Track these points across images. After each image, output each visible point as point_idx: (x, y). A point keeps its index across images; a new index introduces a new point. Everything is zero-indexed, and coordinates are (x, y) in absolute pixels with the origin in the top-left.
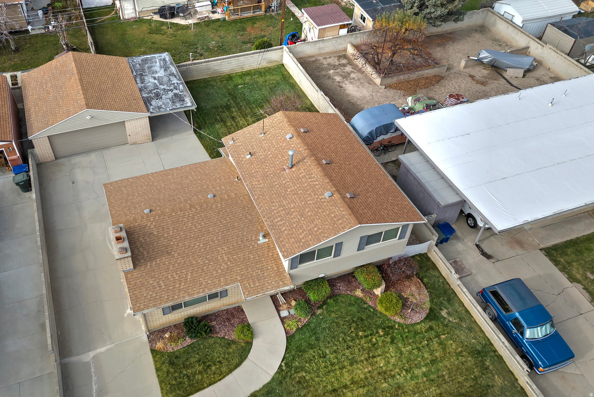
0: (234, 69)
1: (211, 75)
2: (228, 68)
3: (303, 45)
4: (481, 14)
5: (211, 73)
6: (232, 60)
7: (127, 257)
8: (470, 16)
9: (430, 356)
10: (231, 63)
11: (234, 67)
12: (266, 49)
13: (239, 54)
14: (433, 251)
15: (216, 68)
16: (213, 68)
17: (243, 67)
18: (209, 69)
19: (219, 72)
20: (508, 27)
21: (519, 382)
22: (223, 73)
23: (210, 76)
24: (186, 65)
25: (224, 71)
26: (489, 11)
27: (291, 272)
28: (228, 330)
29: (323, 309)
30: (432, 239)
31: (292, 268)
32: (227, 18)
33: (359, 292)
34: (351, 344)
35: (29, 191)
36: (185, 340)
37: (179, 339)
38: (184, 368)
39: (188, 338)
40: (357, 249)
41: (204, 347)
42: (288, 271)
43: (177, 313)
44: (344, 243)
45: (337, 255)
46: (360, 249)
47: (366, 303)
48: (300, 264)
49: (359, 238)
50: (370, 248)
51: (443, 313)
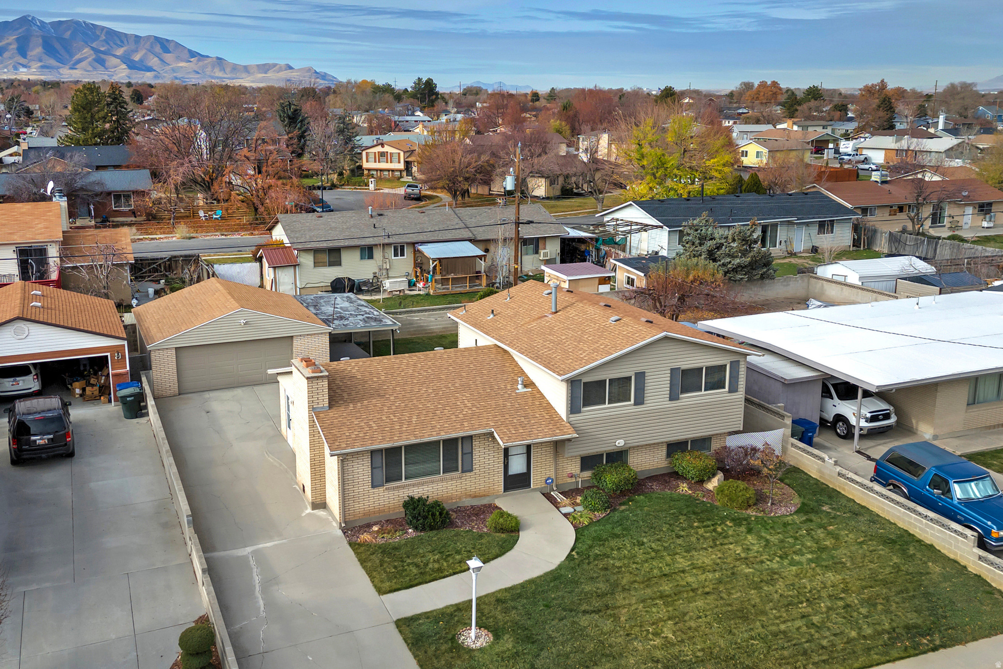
1: (415, 334)
4: (800, 281)
5: (415, 331)
7: (322, 377)
8: (785, 283)
9: (815, 545)
13: (455, 305)
14: (789, 446)
16: (417, 323)
18: (412, 324)
19: (426, 330)
20: (842, 289)
21: (969, 569)
22: (432, 333)
23: (412, 335)
26: (811, 277)
27: (571, 419)
28: (476, 524)
29: (629, 505)
30: (785, 426)
31: (573, 409)
32: (432, 292)
33: (684, 488)
34: (682, 533)
35: (137, 417)
36: (406, 533)
37: (396, 531)
38: (409, 557)
39: (410, 530)
40: (668, 396)
41: (438, 539)
42: (568, 418)
43: (394, 489)
44: (646, 374)
45: (639, 401)
46: (673, 397)
47: (699, 500)
48: (585, 405)
49: (669, 371)
50: (688, 399)
51: (826, 508)
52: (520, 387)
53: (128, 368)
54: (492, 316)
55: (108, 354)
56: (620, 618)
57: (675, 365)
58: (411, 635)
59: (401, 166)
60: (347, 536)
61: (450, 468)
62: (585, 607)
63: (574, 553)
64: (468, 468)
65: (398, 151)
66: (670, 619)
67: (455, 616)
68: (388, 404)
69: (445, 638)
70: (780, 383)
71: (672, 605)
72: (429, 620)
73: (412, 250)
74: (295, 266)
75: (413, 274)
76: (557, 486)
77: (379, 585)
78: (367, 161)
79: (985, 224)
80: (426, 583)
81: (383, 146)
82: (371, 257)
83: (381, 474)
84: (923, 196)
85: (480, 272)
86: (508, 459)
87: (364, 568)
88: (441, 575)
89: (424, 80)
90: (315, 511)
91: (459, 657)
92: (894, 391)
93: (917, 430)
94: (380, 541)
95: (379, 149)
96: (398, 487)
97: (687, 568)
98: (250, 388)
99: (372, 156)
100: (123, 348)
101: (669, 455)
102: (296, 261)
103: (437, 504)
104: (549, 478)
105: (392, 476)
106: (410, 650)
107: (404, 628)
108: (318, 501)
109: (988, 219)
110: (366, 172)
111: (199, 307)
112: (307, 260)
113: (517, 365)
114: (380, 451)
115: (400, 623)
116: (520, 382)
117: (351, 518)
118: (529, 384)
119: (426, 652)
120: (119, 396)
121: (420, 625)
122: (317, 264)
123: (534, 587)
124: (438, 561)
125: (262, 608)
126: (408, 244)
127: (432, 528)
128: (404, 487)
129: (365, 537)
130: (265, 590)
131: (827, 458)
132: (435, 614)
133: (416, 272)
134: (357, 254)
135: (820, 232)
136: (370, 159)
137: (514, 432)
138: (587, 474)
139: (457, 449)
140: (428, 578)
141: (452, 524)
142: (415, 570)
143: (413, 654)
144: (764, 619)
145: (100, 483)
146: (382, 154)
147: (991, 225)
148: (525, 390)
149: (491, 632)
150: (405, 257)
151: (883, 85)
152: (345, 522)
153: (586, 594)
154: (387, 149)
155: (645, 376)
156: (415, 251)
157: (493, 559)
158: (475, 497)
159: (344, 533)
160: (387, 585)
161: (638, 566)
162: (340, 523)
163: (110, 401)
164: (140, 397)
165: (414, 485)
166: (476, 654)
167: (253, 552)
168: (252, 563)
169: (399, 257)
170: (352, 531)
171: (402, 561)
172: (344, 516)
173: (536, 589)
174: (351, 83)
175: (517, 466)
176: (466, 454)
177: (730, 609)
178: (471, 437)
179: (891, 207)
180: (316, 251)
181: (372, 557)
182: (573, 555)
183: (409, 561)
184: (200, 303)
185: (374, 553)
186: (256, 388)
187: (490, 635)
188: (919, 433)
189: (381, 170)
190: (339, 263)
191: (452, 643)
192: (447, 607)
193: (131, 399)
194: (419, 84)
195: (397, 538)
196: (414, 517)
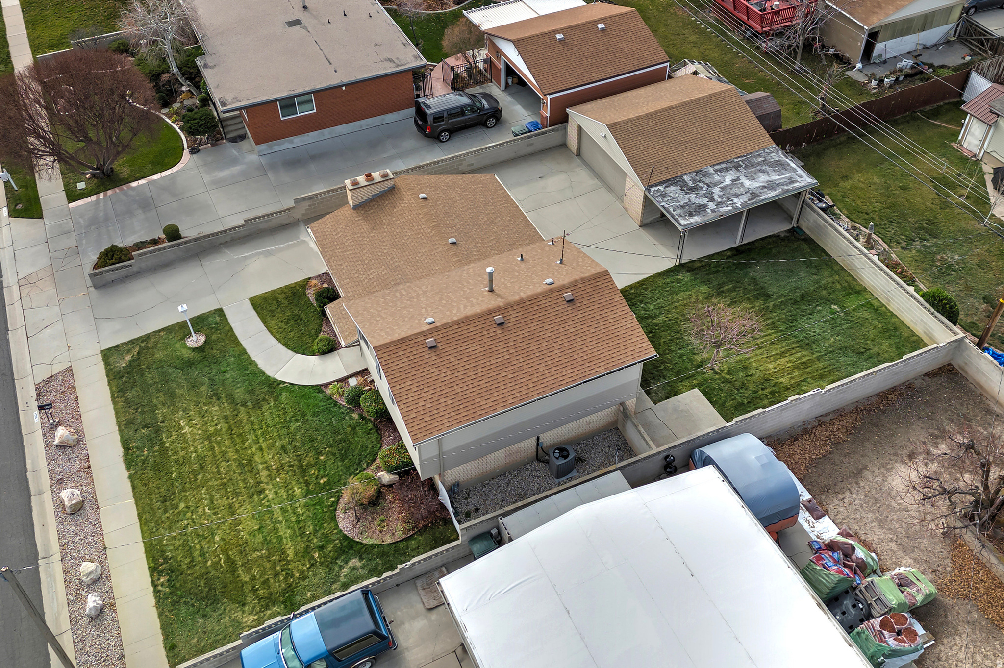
0: (877, 290)
2: (871, 280)
3: (992, 367)
6: (880, 274)
10: (878, 277)
11: (879, 287)
12: (932, 310)
15: (858, 265)
17: (889, 301)
24: (827, 222)
25: (864, 278)
29: (358, 419)
53: (548, 115)
63: (285, 385)
80: (259, 315)
94: (309, 289)
98: (602, 186)
168: (291, 243)
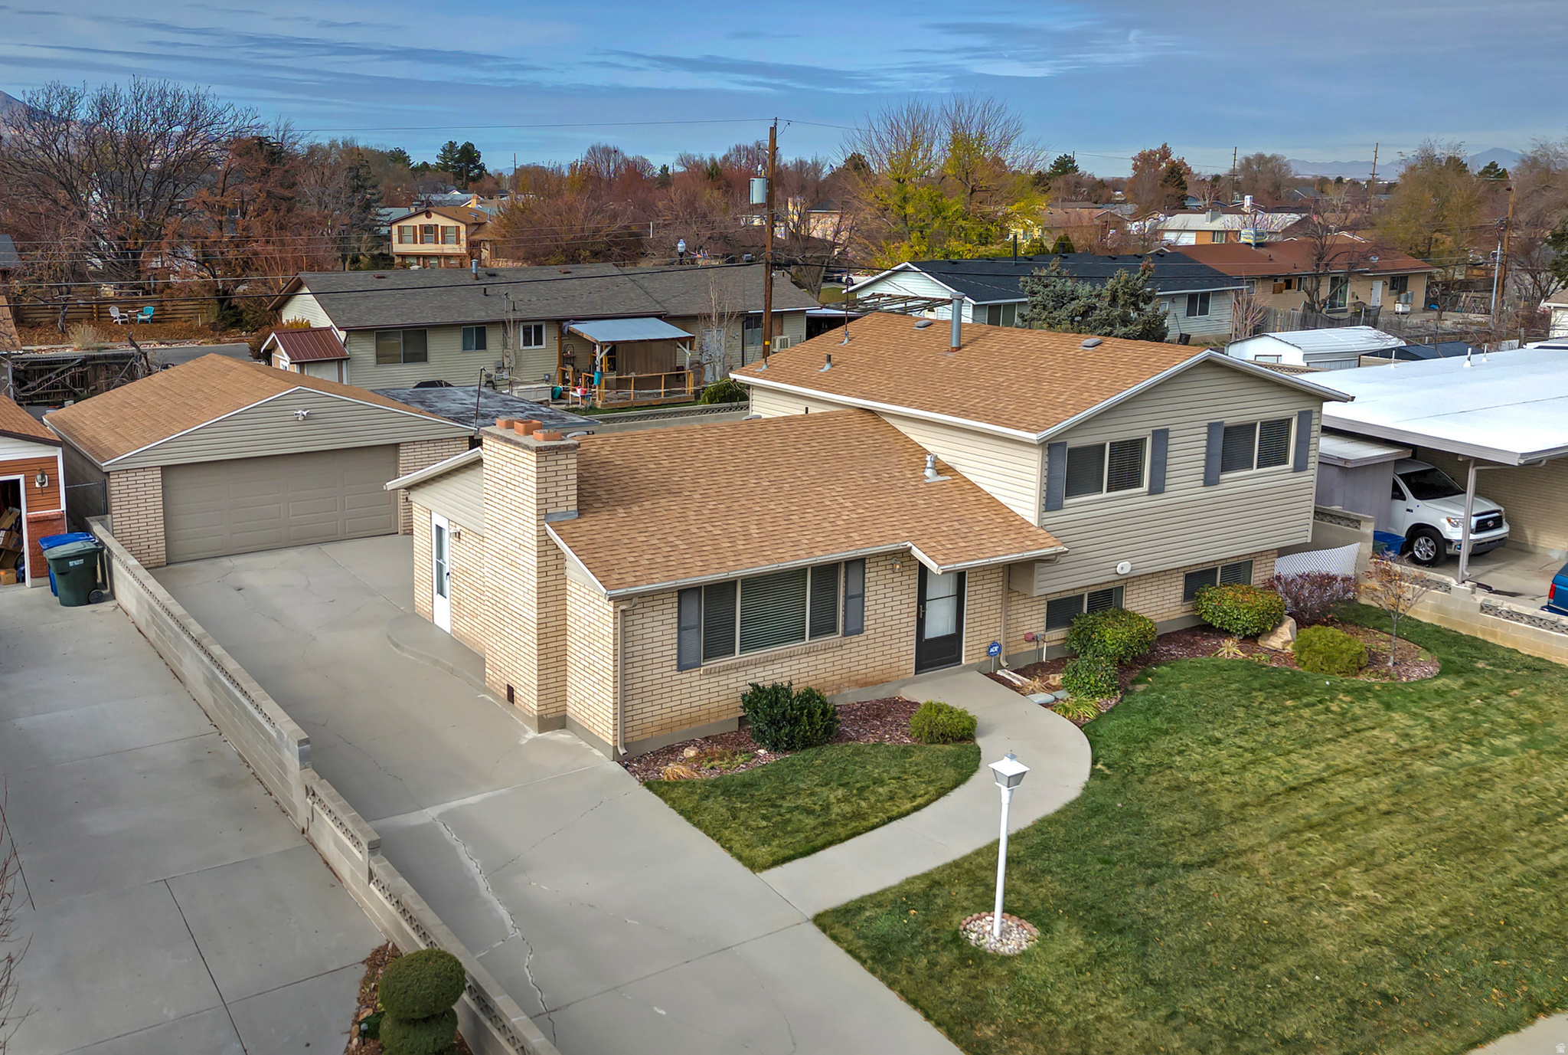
7: (566, 447)
9: (1511, 720)
27: (1046, 521)
28: (886, 732)
29: (1149, 683)
30: (1361, 538)
31: (1050, 502)
32: (599, 403)
33: (1230, 648)
34: (1277, 719)
35: (89, 603)
36: (756, 756)
37: (735, 754)
38: (783, 798)
39: (762, 751)
40: (1202, 476)
41: (825, 762)
42: (1041, 518)
43: (719, 672)
44: (1171, 434)
45: (1157, 488)
46: (1210, 480)
47: (1264, 666)
48: (1070, 493)
49: (1205, 430)
50: (1235, 481)
51: (1480, 665)
52: (929, 473)
53: (63, 507)
54: (827, 367)
55: (21, 477)
56: (1257, 870)
57: (1215, 417)
58: (861, 942)
59: (462, 249)
60: (634, 773)
61: (824, 626)
62: (1180, 858)
63: (1099, 766)
64: (855, 628)
65: (458, 224)
66: (1351, 863)
67: (935, 896)
68: (694, 506)
69: (936, 940)
70: (1337, 469)
71: (1339, 839)
72: (885, 910)
73: (556, 334)
74: (340, 361)
75: (558, 377)
76: (1007, 659)
77: (747, 852)
78: (401, 242)
79: (1399, 308)
80: (842, 841)
81: (429, 215)
82: (482, 345)
83: (696, 641)
84: (1325, 262)
85: (682, 368)
86: (924, 608)
87: (698, 825)
88: (865, 823)
89: (460, 145)
90: (547, 734)
91: (987, 975)
92: (1544, 462)
93: (1535, 546)
94: (705, 774)
95: (423, 220)
96: (728, 669)
97: (1325, 774)
98: (314, 548)
99: (409, 232)
100: (53, 465)
101: (1189, 595)
102: (344, 353)
103: (810, 696)
104: (994, 644)
105: (717, 644)
106: (873, 971)
107: (838, 929)
108: (551, 713)
109: (1403, 301)
110: (398, 260)
111: (199, 396)
112: (364, 351)
113: (908, 440)
114: (695, 589)
115: (827, 921)
116: (929, 465)
117: (637, 736)
118: (942, 469)
119: (910, 972)
120: (51, 557)
121: (869, 920)
122: (382, 358)
123: (1062, 831)
124: (846, 800)
125: (509, 922)
126: (548, 321)
127: (807, 744)
128: (736, 668)
129: (673, 770)
130: (499, 885)
131: (1453, 583)
132: (891, 896)
133: (564, 372)
134: (456, 339)
135: (1191, 312)
136: (405, 239)
137: (950, 546)
138: (1058, 634)
139: (835, 589)
140: (843, 832)
141: (841, 737)
142: (810, 821)
143: (883, 978)
144: (1515, 848)
145: (40, 717)
146: (427, 229)
147: (1408, 309)
148: (940, 478)
149: (1027, 918)
150: (544, 346)
151: (1165, 152)
152: (626, 746)
153: (1169, 833)
154: (436, 220)
155: (1167, 438)
156: (561, 333)
157: (952, 788)
158: (866, 684)
159: (626, 767)
160: (763, 852)
161: (1236, 778)
162: (615, 748)
163: (21, 579)
164: (97, 558)
165: (756, 664)
166: (1018, 964)
167: (441, 816)
168: (450, 836)
169: (533, 347)
170: (639, 762)
171: (774, 806)
172: (624, 732)
173: (1068, 832)
174: (338, 146)
175: (939, 623)
176: (852, 597)
177: (1442, 836)
178: (861, 562)
179: (1276, 281)
180: (381, 334)
181: (709, 803)
182: (1099, 770)
183: (786, 804)
184: (199, 390)
185: (707, 797)
186: (325, 548)
187: (1028, 926)
188: (1539, 551)
189: (426, 257)
190: (421, 357)
191: (959, 947)
192: (909, 881)
193: (77, 563)
194: (450, 151)
195: (740, 767)
196: (772, 722)
